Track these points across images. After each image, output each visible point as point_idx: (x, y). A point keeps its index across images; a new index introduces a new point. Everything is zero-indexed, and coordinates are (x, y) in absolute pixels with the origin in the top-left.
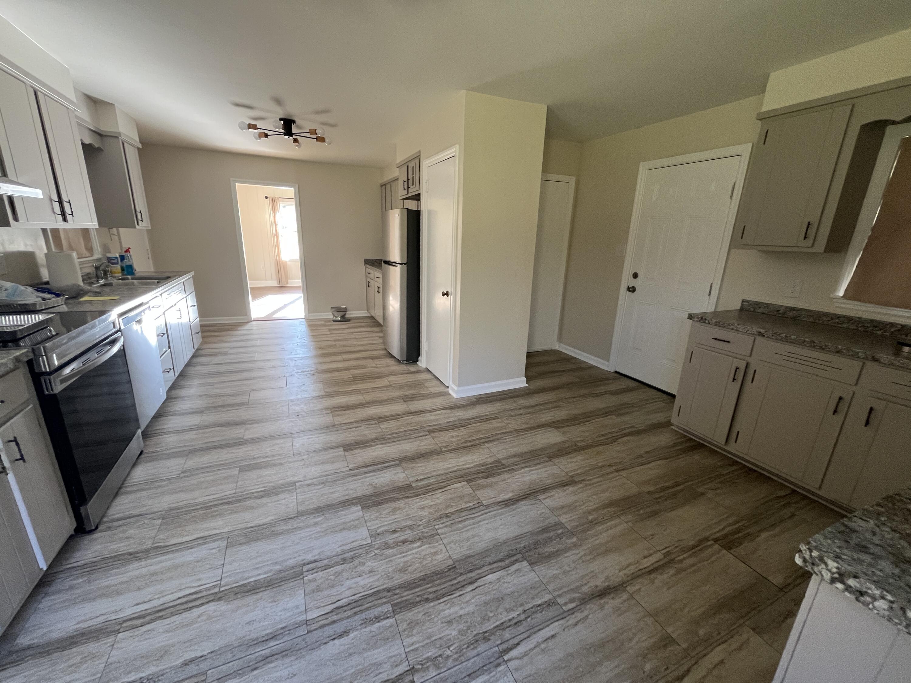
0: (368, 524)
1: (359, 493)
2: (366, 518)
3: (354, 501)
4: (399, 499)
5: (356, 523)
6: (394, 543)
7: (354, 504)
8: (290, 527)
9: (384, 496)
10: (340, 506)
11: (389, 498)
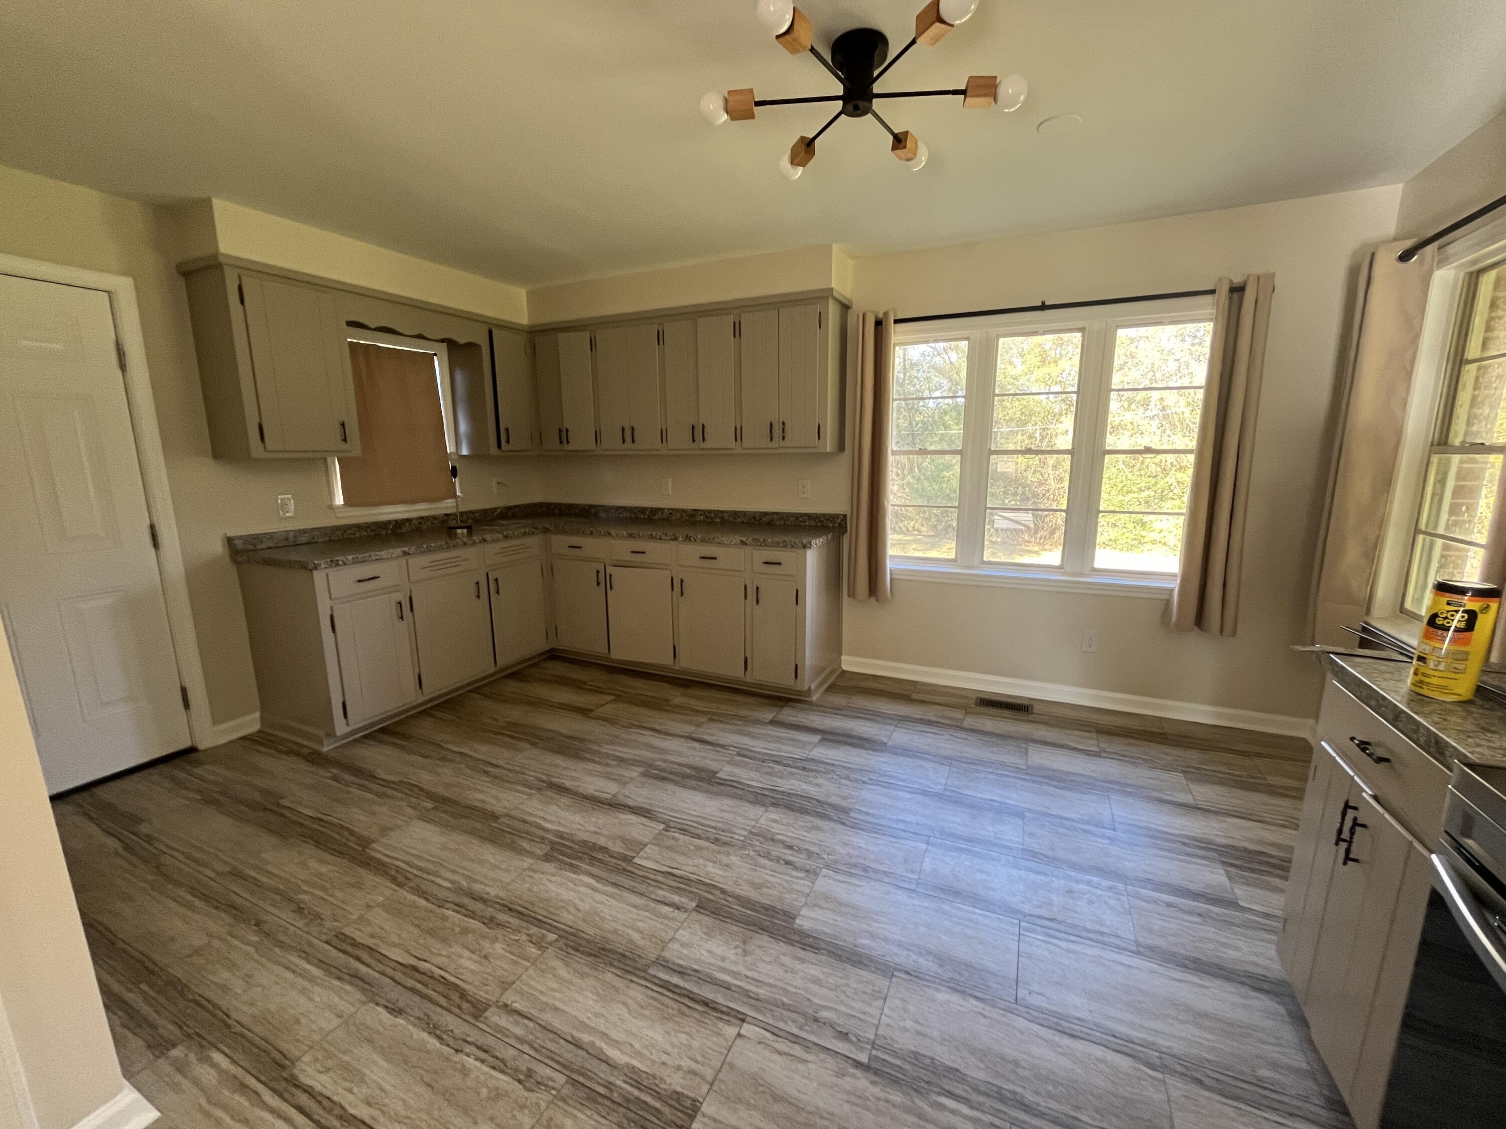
0: (808, 891)
1: (779, 948)
2: (803, 900)
3: (796, 938)
4: (738, 898)
5: (820, 902)
6: (801, 853)
7: (802, 933)
8: (914, 957)
9: (749, 916)
10: (823, 945)
11: (747, 908)
